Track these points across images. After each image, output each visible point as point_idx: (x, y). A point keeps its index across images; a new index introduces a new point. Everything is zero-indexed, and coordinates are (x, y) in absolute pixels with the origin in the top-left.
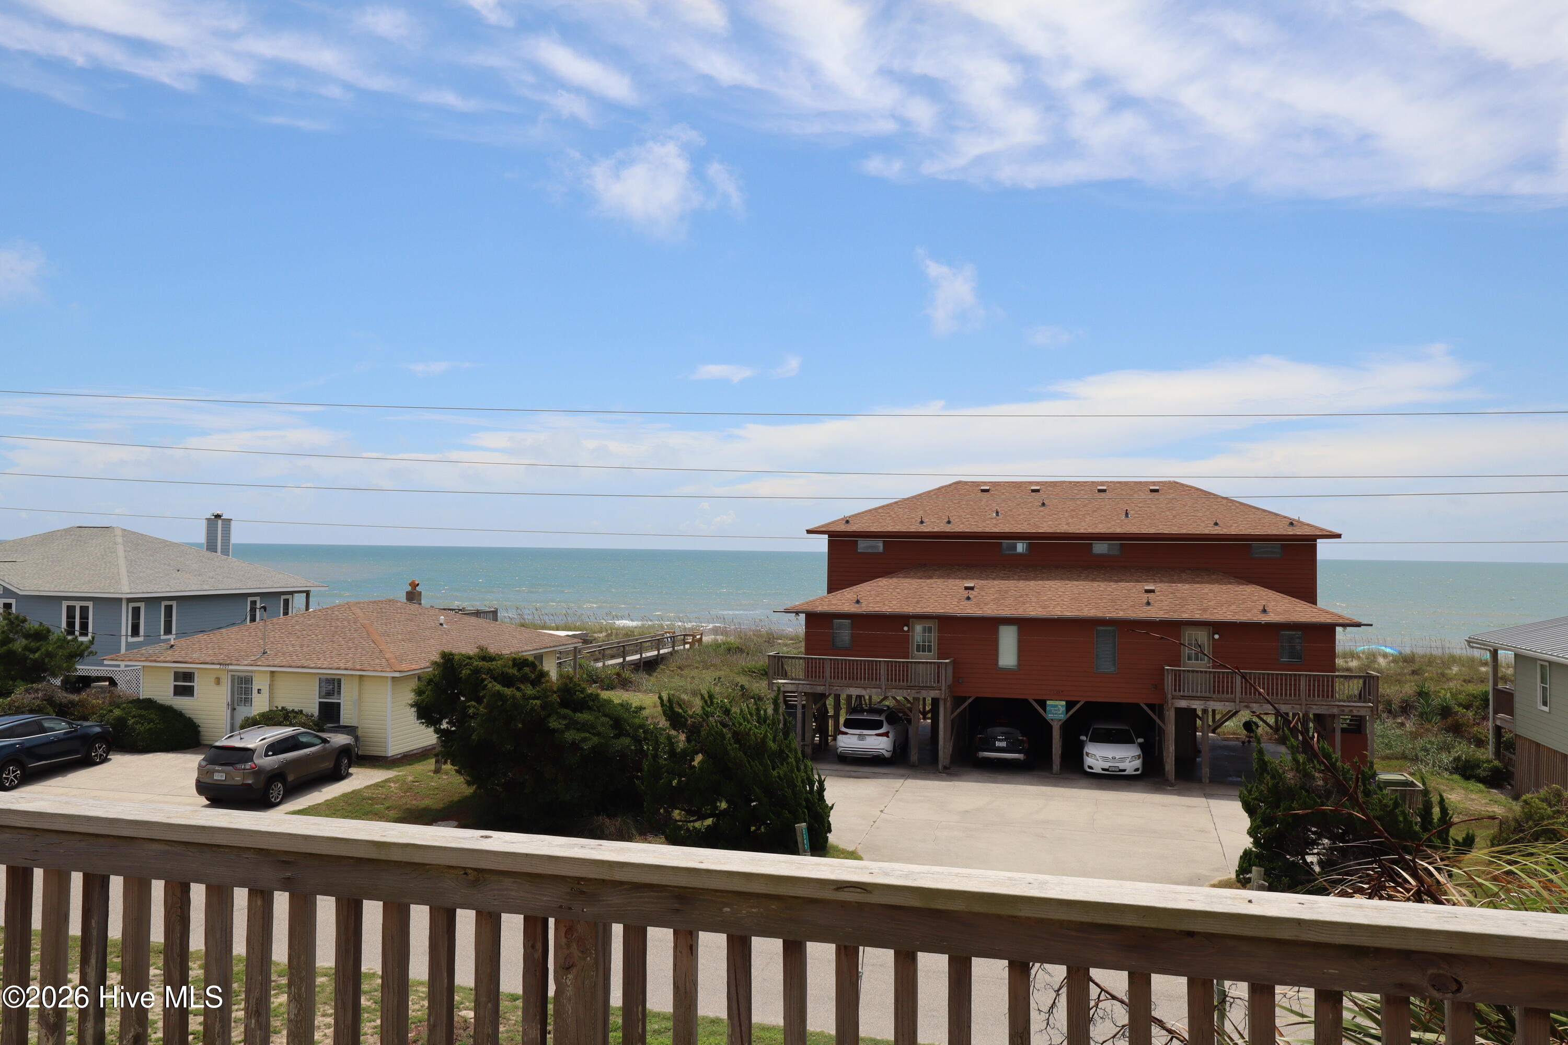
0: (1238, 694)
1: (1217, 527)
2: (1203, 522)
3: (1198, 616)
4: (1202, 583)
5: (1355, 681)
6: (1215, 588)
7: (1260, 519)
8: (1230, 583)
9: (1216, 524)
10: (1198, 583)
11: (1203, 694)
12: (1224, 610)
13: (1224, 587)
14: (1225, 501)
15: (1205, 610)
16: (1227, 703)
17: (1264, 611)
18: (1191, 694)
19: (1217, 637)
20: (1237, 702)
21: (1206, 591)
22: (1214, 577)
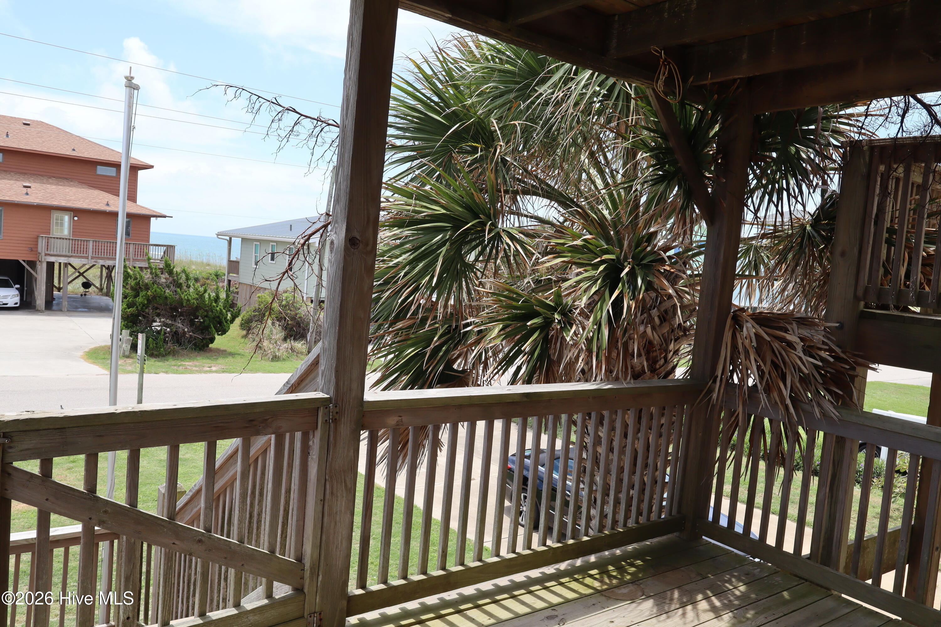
0: (90, 254)
1: (74, 152)
2: (65, 148)
3: (63, 204)
4: (64, 186)
5: (162, 248)
6: (74, 190)
7: (102, 151)
8: (83, 188)
9: (74, 150)
10: (61, 185)
11: (67, 254)
12: (82, 202)
13: (80, 190)
14: (78, 138)
15: (69, 200)
16: (83, 260)
17: (108, 205)
18: (58, 253)
19: (76, 218)
20: (90, 258)
21: (67, 190)
22: (71, 183)
